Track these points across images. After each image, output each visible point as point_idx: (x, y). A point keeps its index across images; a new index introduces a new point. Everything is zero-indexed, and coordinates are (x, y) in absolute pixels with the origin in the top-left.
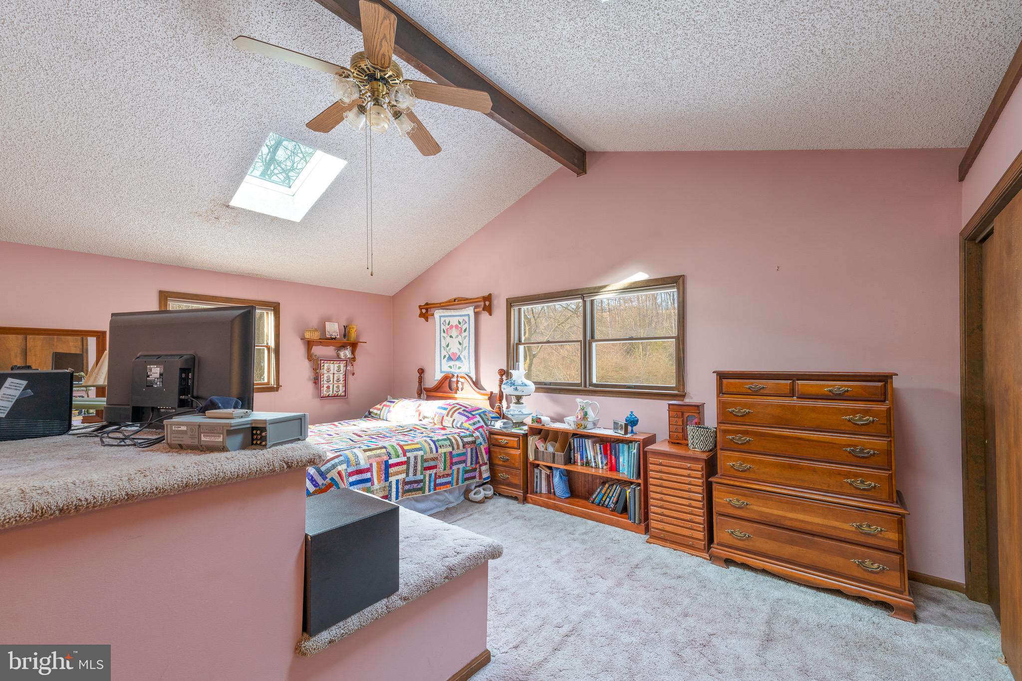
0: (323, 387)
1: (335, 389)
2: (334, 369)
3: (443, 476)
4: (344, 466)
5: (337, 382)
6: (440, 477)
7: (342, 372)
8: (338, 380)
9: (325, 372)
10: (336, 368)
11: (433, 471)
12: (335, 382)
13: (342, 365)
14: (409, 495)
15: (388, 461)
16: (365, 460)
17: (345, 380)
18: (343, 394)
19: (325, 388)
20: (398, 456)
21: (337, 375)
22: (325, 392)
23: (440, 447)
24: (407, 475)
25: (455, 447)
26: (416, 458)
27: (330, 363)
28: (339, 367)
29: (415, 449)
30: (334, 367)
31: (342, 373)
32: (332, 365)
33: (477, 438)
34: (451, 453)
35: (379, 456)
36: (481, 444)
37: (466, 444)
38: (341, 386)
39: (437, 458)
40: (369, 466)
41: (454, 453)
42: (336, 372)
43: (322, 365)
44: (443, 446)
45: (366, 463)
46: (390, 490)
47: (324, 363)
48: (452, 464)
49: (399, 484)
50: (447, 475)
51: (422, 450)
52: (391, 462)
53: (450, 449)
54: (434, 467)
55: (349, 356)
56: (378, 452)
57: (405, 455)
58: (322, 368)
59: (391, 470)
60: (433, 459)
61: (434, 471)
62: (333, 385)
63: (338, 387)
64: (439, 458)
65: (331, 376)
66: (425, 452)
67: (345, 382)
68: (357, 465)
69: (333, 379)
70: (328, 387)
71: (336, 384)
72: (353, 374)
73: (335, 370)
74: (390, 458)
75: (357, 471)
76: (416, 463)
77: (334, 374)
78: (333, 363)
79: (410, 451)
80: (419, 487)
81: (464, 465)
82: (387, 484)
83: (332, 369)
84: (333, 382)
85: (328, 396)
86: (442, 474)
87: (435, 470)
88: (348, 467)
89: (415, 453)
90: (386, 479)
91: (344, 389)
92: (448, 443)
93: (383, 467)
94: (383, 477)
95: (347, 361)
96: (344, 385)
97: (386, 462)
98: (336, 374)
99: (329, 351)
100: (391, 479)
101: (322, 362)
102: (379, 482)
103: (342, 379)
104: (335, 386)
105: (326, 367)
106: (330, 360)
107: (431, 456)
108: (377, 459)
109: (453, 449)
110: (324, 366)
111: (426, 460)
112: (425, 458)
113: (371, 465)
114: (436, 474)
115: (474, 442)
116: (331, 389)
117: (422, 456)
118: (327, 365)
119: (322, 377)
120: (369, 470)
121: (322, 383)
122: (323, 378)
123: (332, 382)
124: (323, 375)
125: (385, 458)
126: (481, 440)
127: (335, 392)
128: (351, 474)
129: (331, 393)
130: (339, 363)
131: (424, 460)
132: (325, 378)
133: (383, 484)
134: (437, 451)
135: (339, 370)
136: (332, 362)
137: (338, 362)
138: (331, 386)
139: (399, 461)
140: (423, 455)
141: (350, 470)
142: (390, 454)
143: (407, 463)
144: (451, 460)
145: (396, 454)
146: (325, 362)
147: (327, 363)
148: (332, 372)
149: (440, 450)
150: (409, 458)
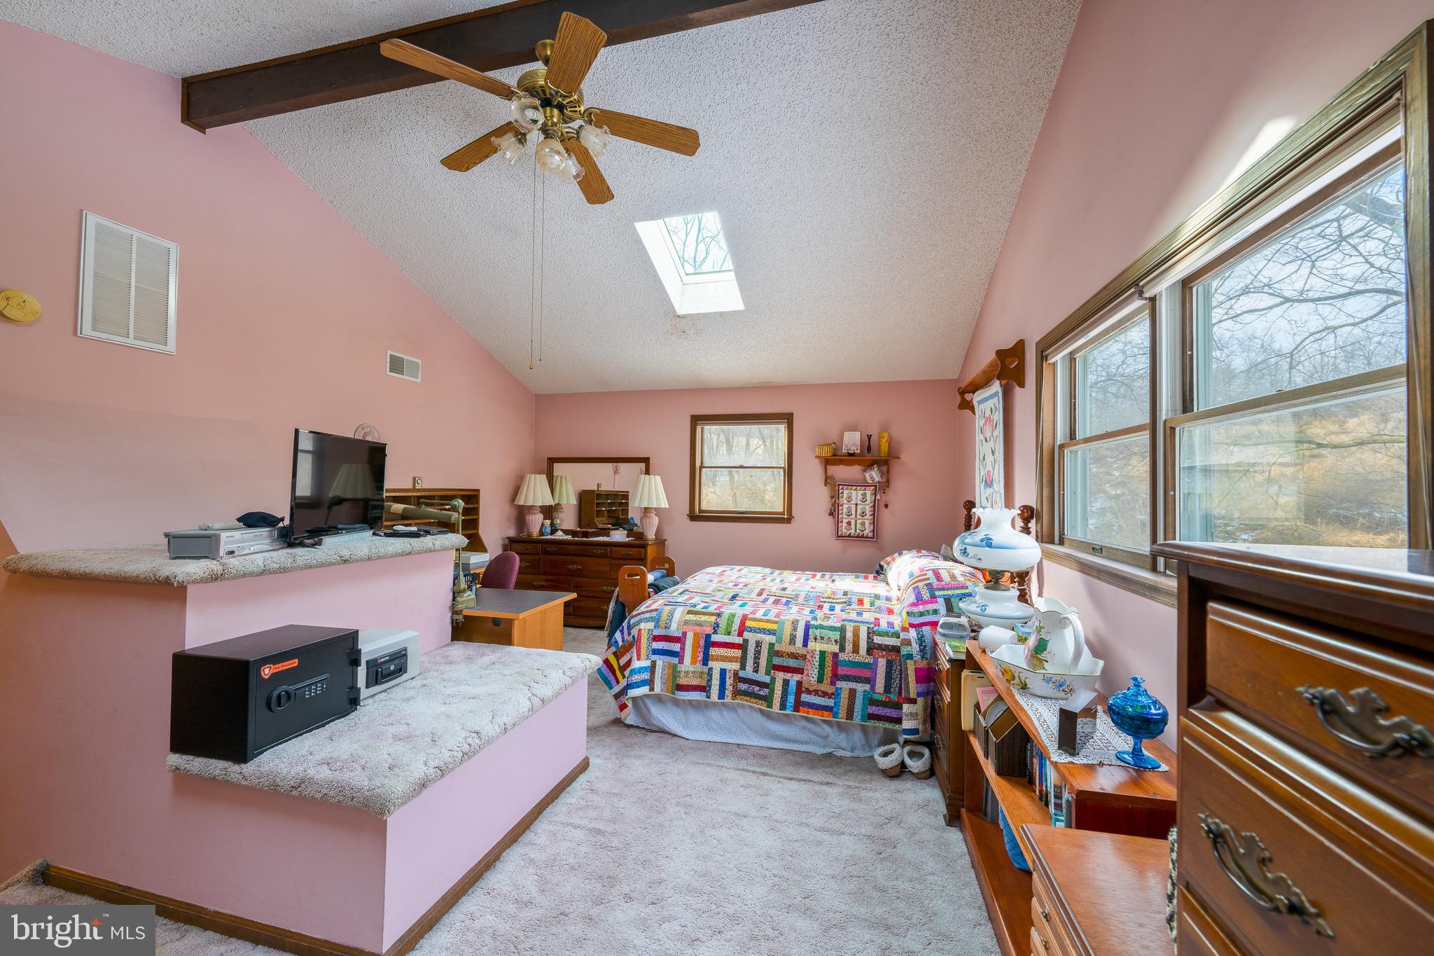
0: (842, 522)
1: (859, 526)
2: (857, 499)
3: (816, 692)
4: (651, 625)
5: (862, 516)
6: (809, 692)
7: (868, 502)
8: (863, 514)
9: (845, 501)
10: (860, 497)
11: (794, 678)
12: (858, 516)
13: (868, 493)
14: (747, 701)
15: (711, 635)
16: (678, 624)
17: (874, 515)
18: (870, 535)
19: (844, 525)
20: (729, 634)
21: (861, 507)
22: (844, 530)
23: (815, 639)
24: (743, 667)
25: (849, 647)
26: (758, 644)
27: (851, 489)
28: (864, 495)
29: (764, 629)
30: (857, 495)
31: (868, 505)
32: (854, 493)
33: (907, 642)
34: (835, 655)
35: (700, 624)
36: (910, 656)
37: (875, 648)
38: (867, 522)
39: (804, 657)
40: (680, 635)
41: (842, 656)
42: (859, 502)
43: (841, 491)
44: (822, 638)
45: (678, 629)
46: (710, 680)
47: (842, 489)
48: (835, 677)
49: (728, 676)
50: (823, 692)
51: (774, 634)
52: (715, 638)
53: (836, 648)
54: (799, 671)
55: (877, 479)
56: (704, 618)
57: (740, 634)
58: (840, 495)
59: (714, 651)
60: (793, 656)
61: (797, 677)
62: (856, 521)
63: (863, 524)
64: (808, 657)
65: (853, 507)
66: (779, 641)
67: (874, 517)
68: (666, 627)
69: (856, 511)
70: (849, 523)
71: (859, 519)
72: (886, 506)
73: (859, 499)
74: (715, 632)
75: (665, 636)
76: (758, 654)
77: (856, 504)
78: (856, 489)
79: (751, 630)
80: (761, 693)
81: (867, 687)
82: (705, 669)
83: (854, 497)
84: (856, 517)
85: (849, 536)
86: (814, 688)
87: (800, 676)
88: (655, 627)
89: (760, 636)
90: (705, 662)
91: (872, 528)
92: (837, 635)
93: (702, 642)
94: (701, 656)
95: (876, 486)
96: (872, 521)
97: (708, 636)
98: (861, 505)
99: (852, 472)
100: (711, 664)
101: (841, 487)
102: (694, 662)
103: (868, 513)
104: (859, 522)
105: (845, 495)
106: (852, 485)
107: (791, 649)
108: (696, 627)
109: (842, 649)
110: (842, 493)
111: (778, 654)
112: (776, 648)
113: (685, 634)
114: (799, 684)
115: (896, 649)
116: (853, 526)
117: (771, 645)
118: (847, 491)
119: (840, 508)
120: (679, 640)
121: (840, 516)
122: (842, 509)
123: (853, 516)
124: (842, 505)
125: (709, 630)
126: (915, 647)
127: (858, 531)
128: (657, 638)
129: (853, 531)
130: (865, 490)
131: (773, 653)
132: (845, 511)
133: (699, 667)
134: (805, 644)
135: (864, 500)
136: (854, 488)
137: (863, 488)
138: (853, 522)
139: (728, 641)
140: (774, 644)
141: (656, 633)
142: (718, 626)
143: (743, 647)
144: (834, 669)
145: (727, 629)
146: (845, 487)
147: (847, 489)
148: (854, 502)
149: (811, 644)
150: (746, 641)
